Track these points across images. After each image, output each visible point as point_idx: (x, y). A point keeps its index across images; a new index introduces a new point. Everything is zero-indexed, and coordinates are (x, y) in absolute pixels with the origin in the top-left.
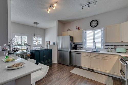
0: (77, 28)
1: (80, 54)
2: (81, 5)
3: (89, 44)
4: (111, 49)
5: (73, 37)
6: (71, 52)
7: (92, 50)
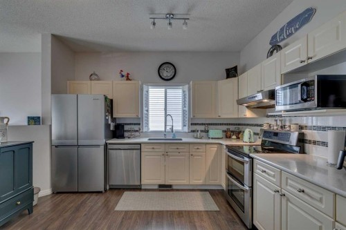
0: (123, 73)
1: (139, 151)
2: (152, 12)
3: (155, 123)
4: (202, 131)
5: (112, 101)
6: (109, 147)
7: (163, 138)
